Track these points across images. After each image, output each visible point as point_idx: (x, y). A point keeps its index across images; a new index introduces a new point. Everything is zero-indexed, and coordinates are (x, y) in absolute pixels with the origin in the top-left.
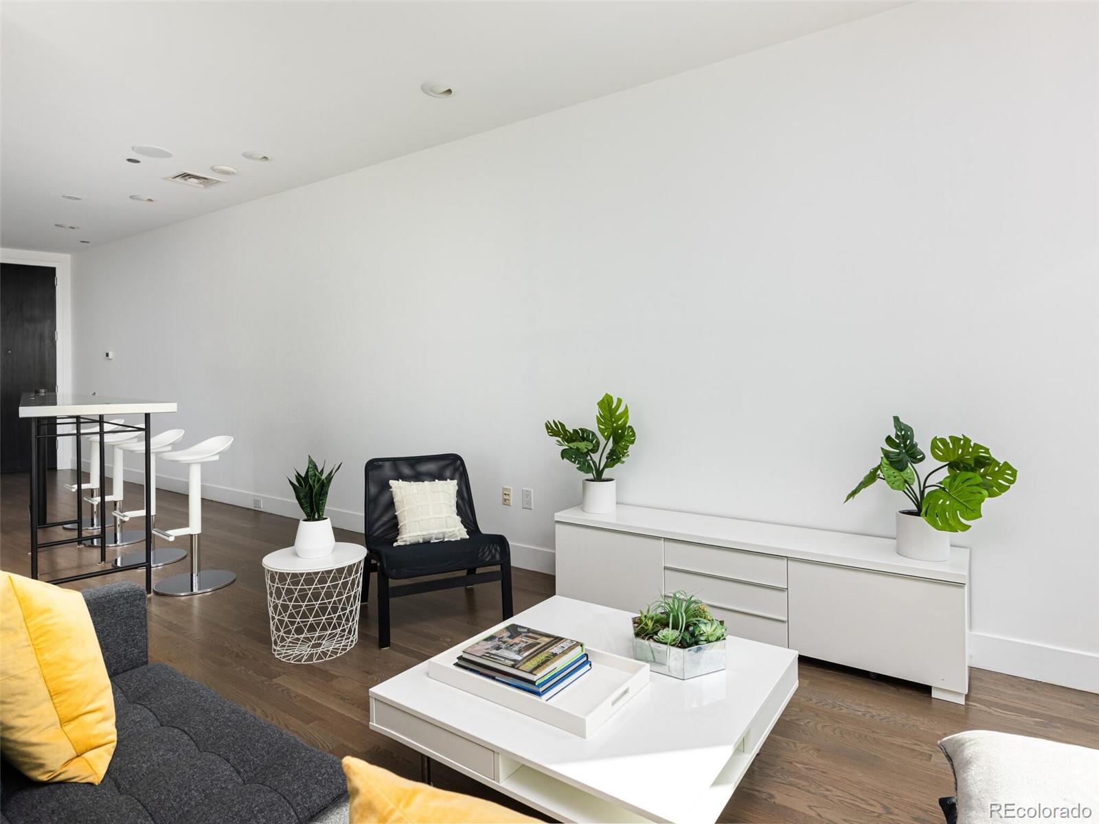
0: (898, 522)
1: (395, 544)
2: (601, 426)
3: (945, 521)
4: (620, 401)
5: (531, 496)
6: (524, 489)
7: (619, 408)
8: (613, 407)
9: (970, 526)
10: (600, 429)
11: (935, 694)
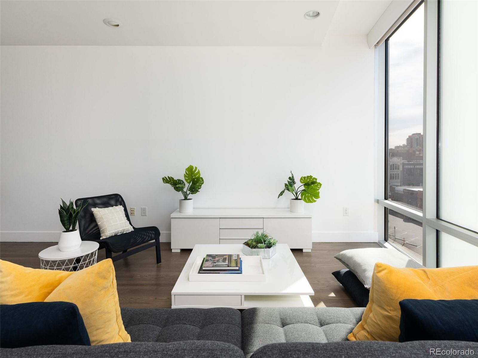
0: (291, 203)
1: (101, 238)
2: (186, 178)
3: (309, 199)
4: (196, 168)
5: (146, 210)
6: (142, 207)
7: (196, 170)
8: (193, 170)
9: (316, 201)
10: (185, 179)
11: (304, 251)
